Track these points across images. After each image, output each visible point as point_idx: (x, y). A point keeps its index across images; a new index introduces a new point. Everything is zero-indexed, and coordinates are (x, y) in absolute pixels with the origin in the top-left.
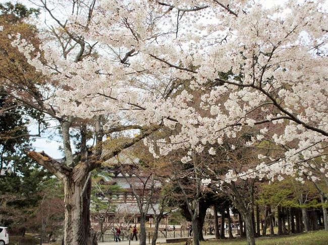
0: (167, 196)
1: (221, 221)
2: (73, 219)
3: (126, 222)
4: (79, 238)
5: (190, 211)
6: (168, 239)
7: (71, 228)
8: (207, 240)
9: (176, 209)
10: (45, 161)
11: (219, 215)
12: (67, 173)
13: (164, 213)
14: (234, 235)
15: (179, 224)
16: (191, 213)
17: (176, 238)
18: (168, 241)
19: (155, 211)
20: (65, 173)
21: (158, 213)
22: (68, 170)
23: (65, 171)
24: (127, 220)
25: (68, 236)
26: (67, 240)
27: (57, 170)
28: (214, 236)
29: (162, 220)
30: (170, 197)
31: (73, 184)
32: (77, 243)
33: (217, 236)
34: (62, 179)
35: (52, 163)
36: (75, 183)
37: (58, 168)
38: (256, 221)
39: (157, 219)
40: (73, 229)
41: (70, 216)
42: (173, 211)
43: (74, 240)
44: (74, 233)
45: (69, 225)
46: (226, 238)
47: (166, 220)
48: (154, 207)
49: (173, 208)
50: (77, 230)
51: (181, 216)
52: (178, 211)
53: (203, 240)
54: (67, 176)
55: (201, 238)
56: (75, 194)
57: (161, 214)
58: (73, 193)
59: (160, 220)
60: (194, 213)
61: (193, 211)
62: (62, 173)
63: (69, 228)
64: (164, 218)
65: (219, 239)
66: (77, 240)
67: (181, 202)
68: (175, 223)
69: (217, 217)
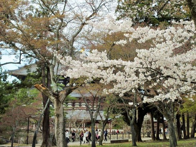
0: (111, 105)
1: (156, 126)
2: (60, 122)
3: (77, 127)
4: (63, 132)
5: (129, 117)
6: (112, 140)
7: (59, 127)
8: (145, 141)
9: (119, 116)
10: (44, 90)
11: (155, 120)
12: (56, 97)
13: (109, 119)
14: (168, 138)
15: (122, 128)
16: (130, 119)
17: (118, 139)
18: (112, 142)
19: (101, 117)
20: (55, 97)
21: (104, 119)
22: (56, 95)
23: (55, 95)
24: (78, 124)
25: (57, 131)
26: (57, 133)
27: (51, 95)
28: (151, 139)
29: (107, 125)
30: (114, 106)
31: (59, 103)
32: (62, 135)
33: (153, 138)
34: (53, 100)
35: (48, 91)
36: (60, 102)
37: (51, 93)
38: (186, 126)
39: (103, 123)
40: (60, 127)
41: (58, 120)
42: (116, 117)
43: (61, 133)
44: (60, 130)
45: (58, 125)
46: (161, 140)
47: (110, 125)
48: (101, 114)
49: (116, 115)
50: (62, 128)
51: (124, 122)
52: (120, 117)
53: (141, 141)
54: (56, 98)
55: (140, 140)
56: (61, 108)
57: (107, 119)
58: (59, 108)
59: (105, 125)
60: (132, 119)
61: (131, 118)
62: (53, 96)
63: (58, 127)
64: (108, 123)
65: (155, 140)
66: (63, 133)
67: (123, 110)
68: (118, 127)
69: (153, 123)
